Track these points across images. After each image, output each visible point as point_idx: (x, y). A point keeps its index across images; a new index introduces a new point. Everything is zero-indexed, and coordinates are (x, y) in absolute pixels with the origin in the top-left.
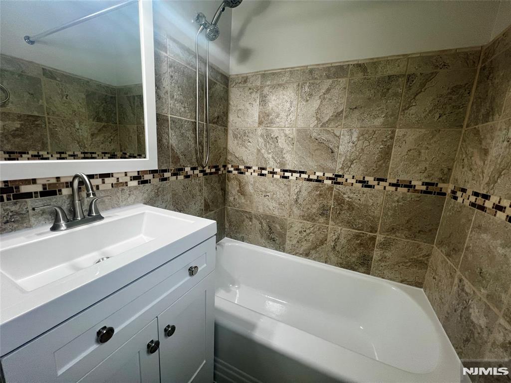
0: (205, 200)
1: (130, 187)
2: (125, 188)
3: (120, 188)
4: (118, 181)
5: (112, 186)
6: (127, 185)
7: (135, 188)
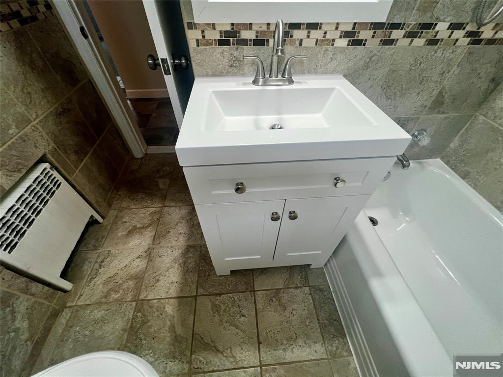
0: (441, 92)
1: (336, 47)
2: (330, 48)
3: (324, 47)
4: (324, 37)
5: (316, 44)
6: (333, 45)
7: (342, 50)
